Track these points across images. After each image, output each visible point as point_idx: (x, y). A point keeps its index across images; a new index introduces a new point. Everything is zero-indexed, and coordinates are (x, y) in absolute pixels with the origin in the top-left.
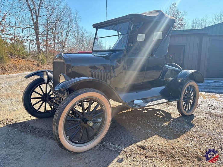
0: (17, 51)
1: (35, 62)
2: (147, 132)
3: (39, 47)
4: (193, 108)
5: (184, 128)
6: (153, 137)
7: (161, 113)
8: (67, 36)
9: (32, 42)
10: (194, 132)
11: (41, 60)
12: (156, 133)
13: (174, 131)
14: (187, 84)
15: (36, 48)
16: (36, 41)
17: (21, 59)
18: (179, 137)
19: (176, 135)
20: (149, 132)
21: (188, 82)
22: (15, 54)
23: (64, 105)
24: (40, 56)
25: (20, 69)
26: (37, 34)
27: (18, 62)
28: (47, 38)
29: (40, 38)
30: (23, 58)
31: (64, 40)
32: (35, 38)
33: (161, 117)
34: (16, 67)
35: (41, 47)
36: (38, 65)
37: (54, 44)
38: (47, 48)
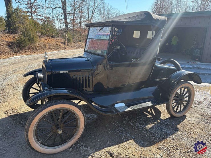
0: (47, 31)
1: (63, 40)
2: (125, 136)
3: (66, 26)
4: (186, 109)
5: (165, 133)
6: (128, 142)
7: (151, 111)
8: (93, 14)
9: (61, 21)
10: (174, 139)
11: (67, 39)
12: (133, 137)
13: (152, 136)
14: (179, 86)
15: (65, 27)
16: (64, 21)
17: (51, 38)
18: (154, 145)
19: (152, 141)
20: (127, 135)
21: (181, 84)
22: (45, 34)
23: (33, 117)
24: (66, 35)
25: (48, 48)
26: (65, 14)
27: (48, 41)
28: (74, 17)
29: (67, 17)
30: (52, 37)
31: (90, 18)
32: (63, 17)
33: (149, 116)
34: (45, 46)
35: (69, 26)
36: (64, 44)
37: (81, 22)
38: (74, 27)
